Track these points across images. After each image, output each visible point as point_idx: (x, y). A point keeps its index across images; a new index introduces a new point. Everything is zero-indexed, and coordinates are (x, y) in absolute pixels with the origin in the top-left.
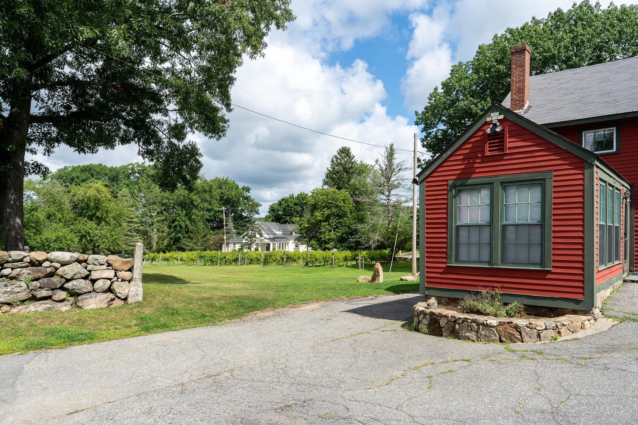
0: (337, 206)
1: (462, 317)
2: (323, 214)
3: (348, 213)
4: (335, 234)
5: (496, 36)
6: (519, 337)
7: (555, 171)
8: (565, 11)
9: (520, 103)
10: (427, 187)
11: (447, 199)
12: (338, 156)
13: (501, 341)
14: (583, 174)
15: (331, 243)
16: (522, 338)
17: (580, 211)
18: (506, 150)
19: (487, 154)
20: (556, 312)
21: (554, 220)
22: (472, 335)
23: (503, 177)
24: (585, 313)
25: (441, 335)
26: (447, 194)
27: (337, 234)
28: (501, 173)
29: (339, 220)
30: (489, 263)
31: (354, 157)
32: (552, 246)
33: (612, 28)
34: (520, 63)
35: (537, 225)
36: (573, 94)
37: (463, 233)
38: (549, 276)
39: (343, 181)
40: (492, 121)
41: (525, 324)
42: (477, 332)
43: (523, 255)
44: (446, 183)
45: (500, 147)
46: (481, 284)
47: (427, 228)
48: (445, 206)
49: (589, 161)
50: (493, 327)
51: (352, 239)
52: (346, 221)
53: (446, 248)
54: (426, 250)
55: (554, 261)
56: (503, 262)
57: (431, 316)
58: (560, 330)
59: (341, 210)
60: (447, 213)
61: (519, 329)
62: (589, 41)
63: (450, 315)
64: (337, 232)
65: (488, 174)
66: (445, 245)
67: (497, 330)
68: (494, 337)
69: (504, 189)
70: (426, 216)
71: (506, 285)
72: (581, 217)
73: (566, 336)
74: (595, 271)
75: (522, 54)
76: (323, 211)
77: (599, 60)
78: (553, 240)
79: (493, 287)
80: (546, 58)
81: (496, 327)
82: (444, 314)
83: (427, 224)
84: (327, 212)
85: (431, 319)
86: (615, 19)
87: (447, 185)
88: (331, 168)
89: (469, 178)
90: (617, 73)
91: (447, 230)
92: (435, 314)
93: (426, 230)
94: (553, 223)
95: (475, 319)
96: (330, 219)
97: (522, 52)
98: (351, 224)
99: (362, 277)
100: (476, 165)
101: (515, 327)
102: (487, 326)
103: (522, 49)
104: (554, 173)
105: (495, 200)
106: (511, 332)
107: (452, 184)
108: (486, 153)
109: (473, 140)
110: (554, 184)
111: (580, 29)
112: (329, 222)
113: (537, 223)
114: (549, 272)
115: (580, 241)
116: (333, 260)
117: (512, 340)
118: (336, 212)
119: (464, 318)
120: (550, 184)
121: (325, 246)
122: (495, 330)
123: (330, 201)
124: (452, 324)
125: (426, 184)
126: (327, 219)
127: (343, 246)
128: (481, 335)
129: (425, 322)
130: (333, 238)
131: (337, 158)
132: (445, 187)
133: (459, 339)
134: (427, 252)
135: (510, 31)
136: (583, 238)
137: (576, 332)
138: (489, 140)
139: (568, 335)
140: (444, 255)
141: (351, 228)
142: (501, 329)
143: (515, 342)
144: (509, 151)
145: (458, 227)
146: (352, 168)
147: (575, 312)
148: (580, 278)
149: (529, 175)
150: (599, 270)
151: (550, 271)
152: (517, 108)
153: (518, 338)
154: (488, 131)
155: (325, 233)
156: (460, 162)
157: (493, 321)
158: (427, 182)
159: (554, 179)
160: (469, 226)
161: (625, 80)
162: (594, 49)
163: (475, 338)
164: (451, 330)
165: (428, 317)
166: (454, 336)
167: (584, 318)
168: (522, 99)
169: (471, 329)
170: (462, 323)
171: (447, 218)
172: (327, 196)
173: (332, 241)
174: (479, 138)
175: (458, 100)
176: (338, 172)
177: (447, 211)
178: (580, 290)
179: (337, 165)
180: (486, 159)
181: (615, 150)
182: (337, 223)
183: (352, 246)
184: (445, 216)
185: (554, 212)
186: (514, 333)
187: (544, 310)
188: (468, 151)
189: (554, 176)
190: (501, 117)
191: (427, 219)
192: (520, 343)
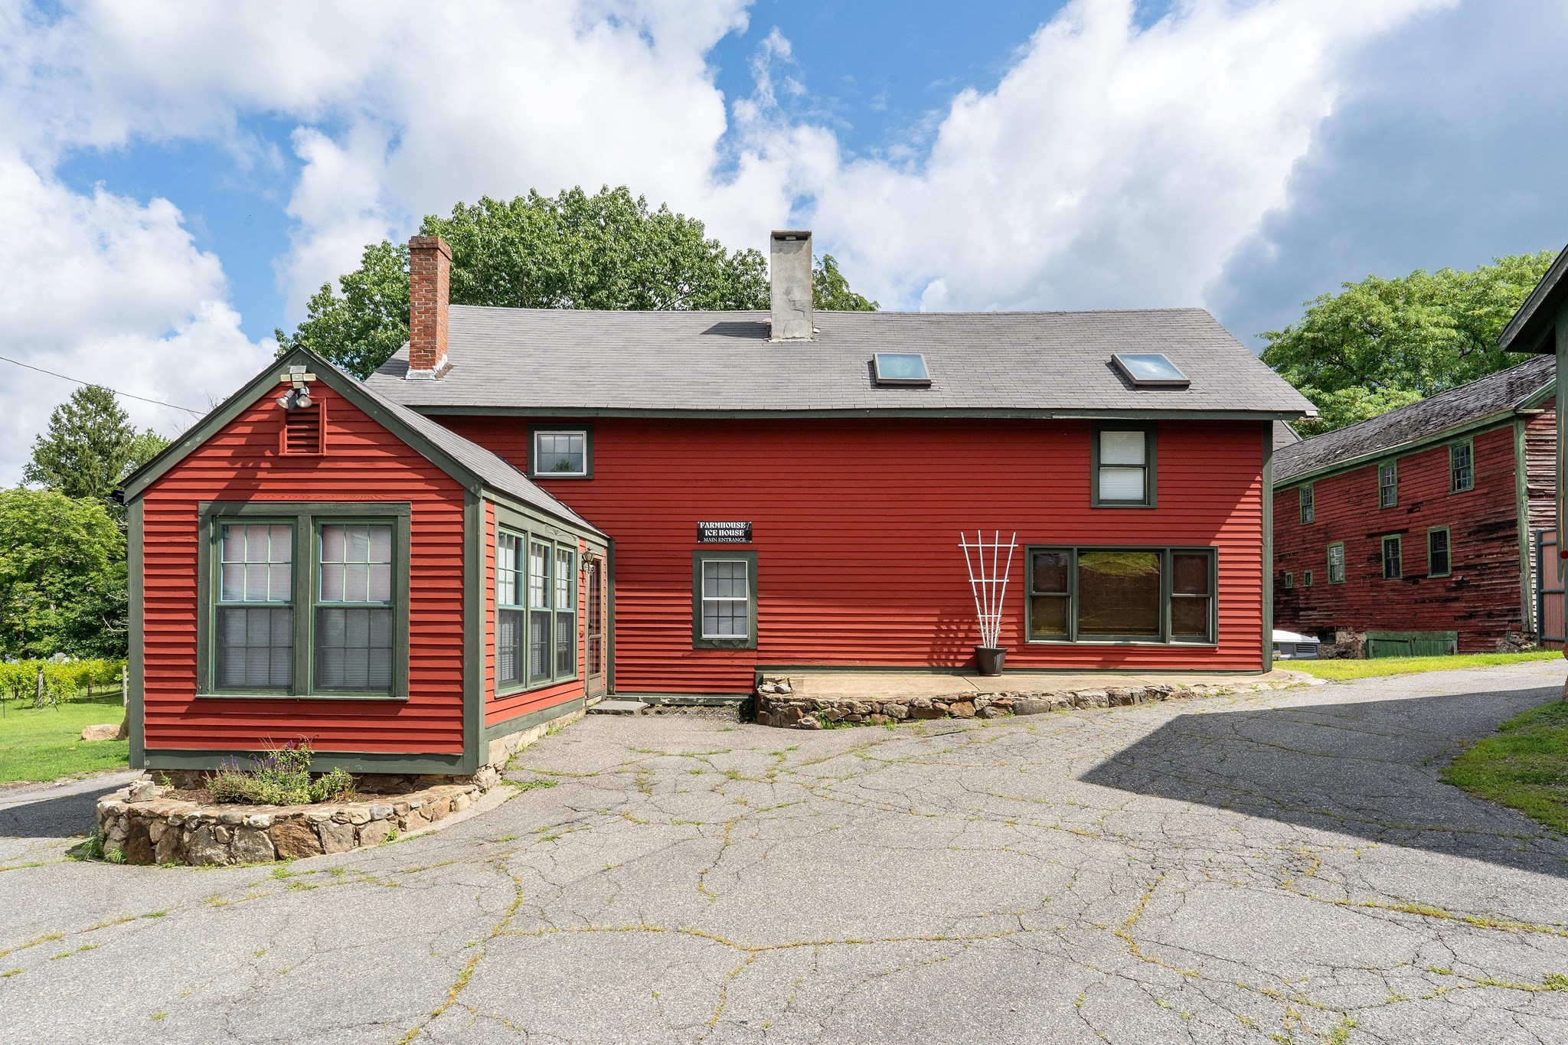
0: (67, 541)
1: (198, 814)
2: (20, 560)
3: (103, 560)
4: (61, 615)
5: (459, 207)
6: (317, 844)
7: (415, 502)
8: (589, 195)
9: (428, 356)
10: (147, 512)
11: (195, 544)
12: (75, 408)
13: (278, 857)
14: (462, 513)
15: (47, 638)
16: (321, 845)
17: (456, 584)
18: (323, 448)
19: (283, 452)
20: (417, 782)
21: (413, 600)
22: (218, 852)
23: (317, 506)
24: (467, 779)
25: (151, 861)
26: (195, 534)
27: (67, 614)
28: (313, 497)
29: (74, 579)
30: (289, 688)
31: (124, 416)
32: (410, 652)
33: (662, 251)
34: (427, 273)
35: (382, 608)
36: (530, 356)
37: (236, 624)
38: (404, 712)
39: (91, 476)
40: (291, 382)
41: (327, 815)
42: (229, 844)
43: (358, 671)
44: (192, 507)
45: (311, 442)
46: (269, 735)
47: (148, 610)
48: (191, 561)
49: (472, 490)
50: (262, 829)
51: (114, 627)
52: (98, 581)
53: (194, 657)
54: (145, 662)
55: (412, 682)
56: (317, 686)
57: (129, 818)
58: (402, 820)
59: (80, 551)
60: (195, 577)
61: (315, 828)
62: (625, 263)
63: (171, 813)
64: (67, 608)
65: (287, 497)
66: (191, 651)
67: (269, 834)
68: (264, 851)
69: (324, 530)
70: (145, 582)
71: (323, 735)
72: (458, 596)
73: (416, 827)
74: (483, 697)
75: (431, 255)
76: (18, 552)
77: (642, 304)
78: (410, 640)
79: (297, 740)
80: (548, 277)
81: (268, 828)
82: (158, 812)
83: (148, 599)
84: (30, 555)
85: (131, 827)
86: (666, 235)
87: (195, 512)
88: (53, 436)
89: (246, 501)
90: (606, 333)
91: (196, 616)
92: (139, 815)
93: (145, 616)
94: (411, 606)
95: (224, 817)
96: (42, 573)
97: (432, 252)
98: (109, 590)
99: (97, 727)
100: (260, 475)
101: (308, 825)
102: (249, 829)
103: (431, 246)
104: (413, 507)
105: (300, 554)
106: (299, 835)
107: (208, 511)
108: (281, 449)
109: (254, 418)
110: (413, 528)
111: (608, 238)
112: (41, 581)
113: (383, 605)
114: (404, 704)
115: (457, 641)
116: (41, 683)
117: (301, 850)
118: (63, 555)
119: (202, 817)
120: (406, 528)
121: (28, 646)
122: (265, 836)
123: (44, 526)
124: (177, 832)
125: (145, 507)
126: (33, 573)
127: (83, 648)
128: (237, 849)
129: (117, 834)
130: (54, 624)
131: (71, 413)
132: (191, 518)
133: (191, 865)
134: (148, 667)
135: (489, 204)
136: (460, 636)
137: (438, 818)
138: (289, 423)
139: (421, 826)
140: (189, 674)
141: (110, 601)
142: (278, 832)
143: (307, 856)
144: (330, 451)
145: (222, 612)
146: (118, 443)
147: (450, 780)
148: (456, 713)
149: (368, 506)
150: (497, 696)
151: (406, 701)
152: (423, 364)
153: (314, 847)
154: (283, 402)
155: (26, 610)
156: (225, 464)
157: (263, 816)
158: (147, 501)
159: (412, 518)
160: (247, 608)
161: (613, 349)
162: (635, 282)
163: (223, 857)
164: (173, 846)
165: (123, 821)
166: (181, 859)
167: (460, 789)
168: (432, 348)
169: (216, 840)
170: (197, 827)
171: (194, 589)
172: (33, 512)
173: (50, 634)
174: (266, 416)
175: (376, 324)
176: (73, 451)
177: (196, 571)
178: (457, 737)
179: (72, 432)
180: (281, 464)
181: (584, 473)
182: (67, 585)
183: (114, 646)
184: (190, 583)
185: (412, 584)
186: (306, 836)
187: (396, 781)
188: (242, 441)
189: (414, 513)
190: (311, 378)
191: (147, 588)
192: (318, 856)
